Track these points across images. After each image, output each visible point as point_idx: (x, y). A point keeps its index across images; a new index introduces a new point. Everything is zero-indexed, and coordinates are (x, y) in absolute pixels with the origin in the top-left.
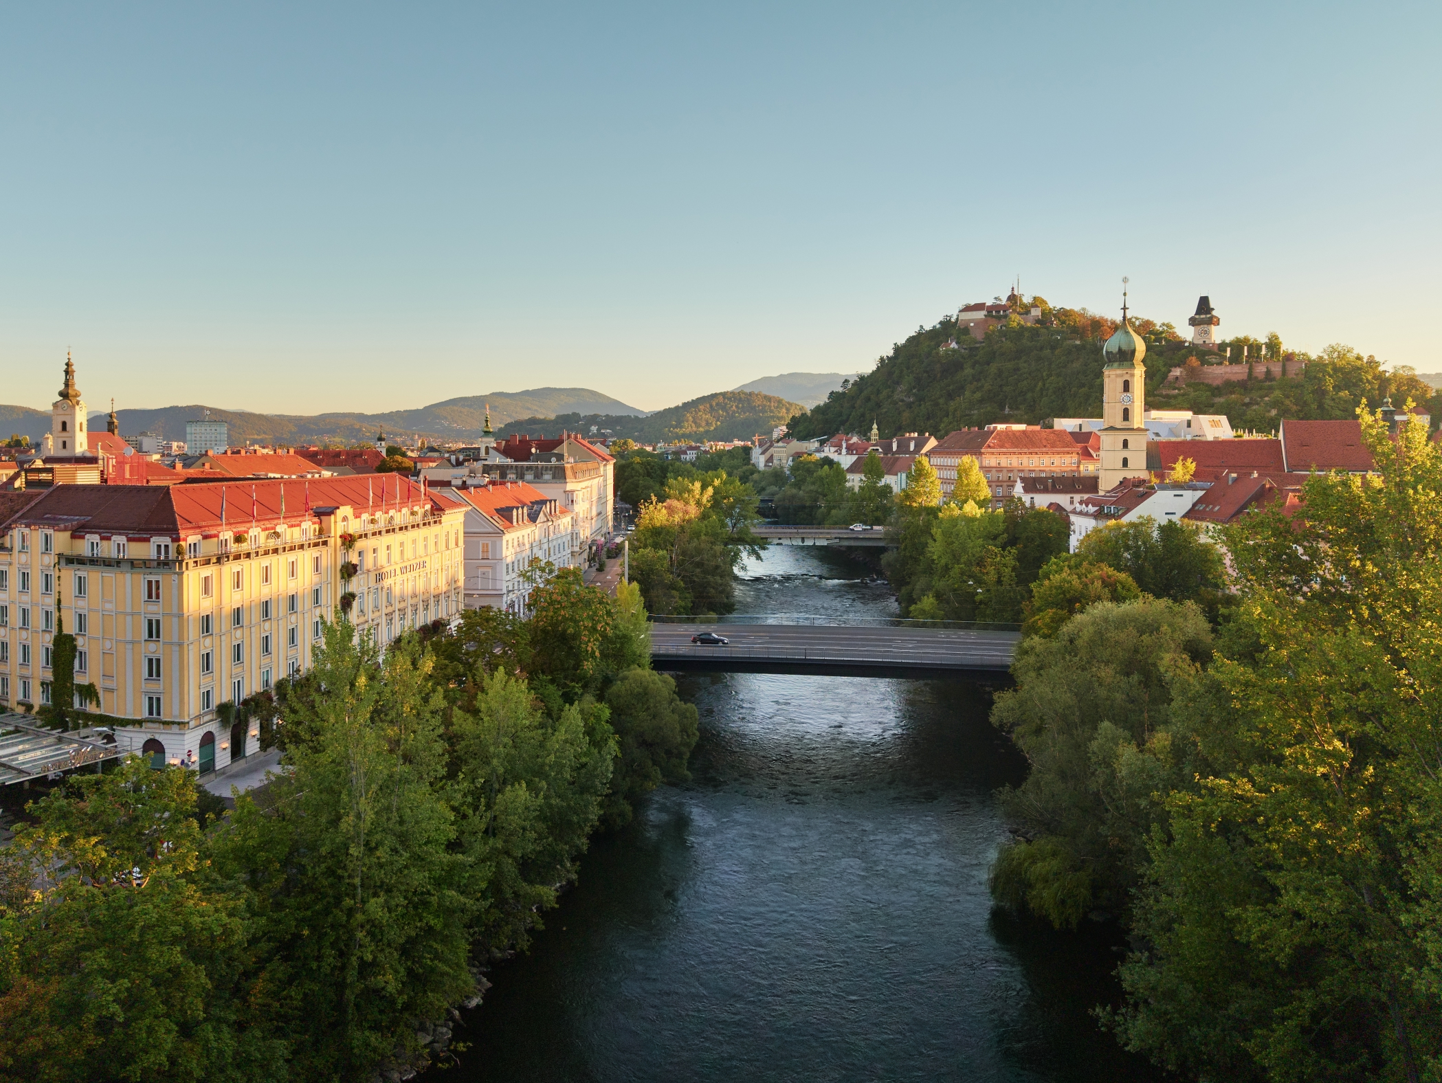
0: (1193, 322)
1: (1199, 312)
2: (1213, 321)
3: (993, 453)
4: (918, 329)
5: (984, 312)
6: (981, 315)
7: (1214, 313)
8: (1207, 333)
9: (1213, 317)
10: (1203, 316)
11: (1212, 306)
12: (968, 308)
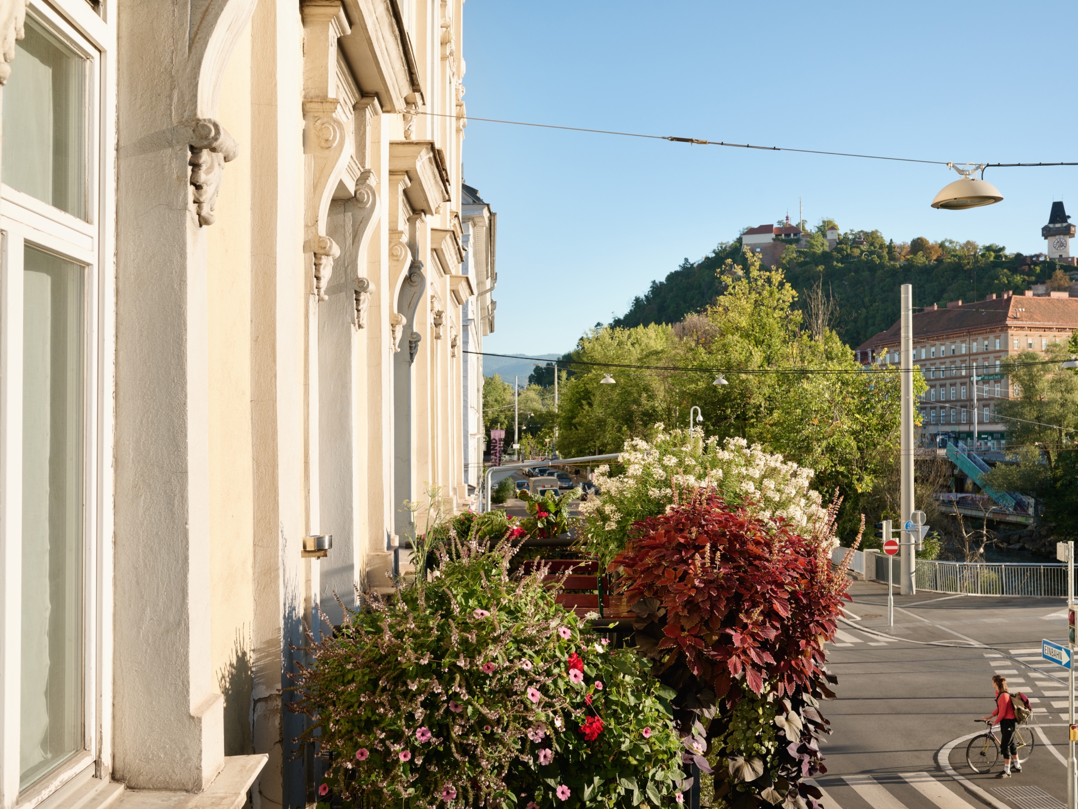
0: (1047, 232)
1: (1053, 220)
2: (1067, 231)
3: (1022, 328)
4: (682, 262)
5: (773, 235)
6: (768, 238)
7: (1069, 221)
8: (1063, 245)
9: (1070, 225)
10: (1058, 225)
11: (1067, 214)
12: (751, 231)
